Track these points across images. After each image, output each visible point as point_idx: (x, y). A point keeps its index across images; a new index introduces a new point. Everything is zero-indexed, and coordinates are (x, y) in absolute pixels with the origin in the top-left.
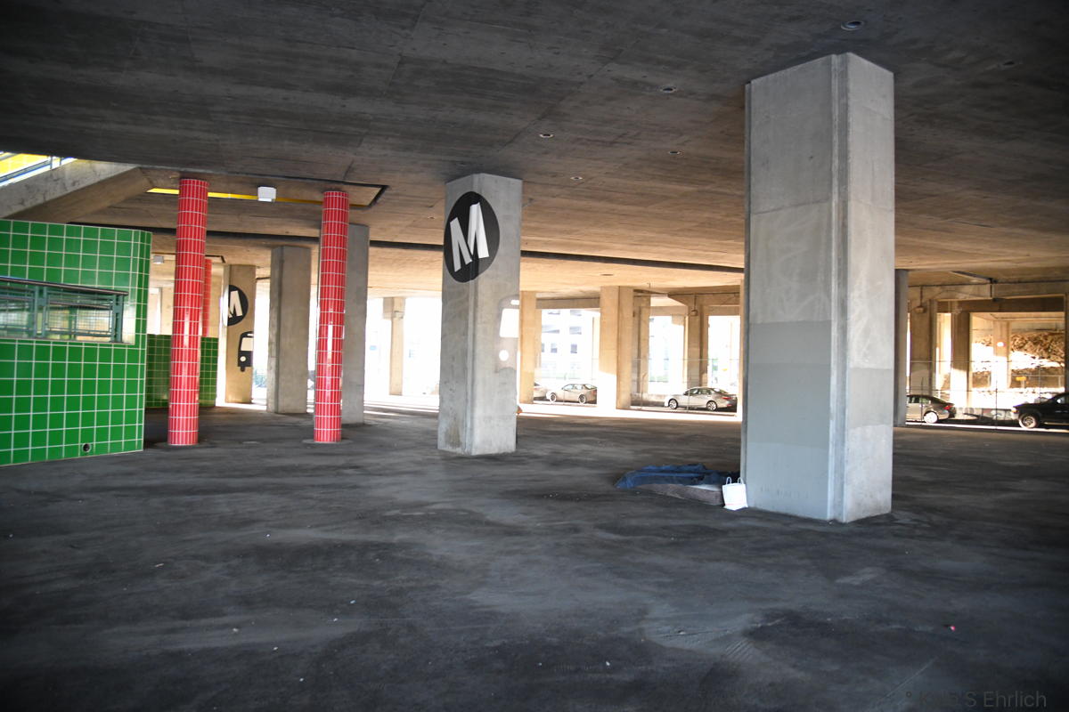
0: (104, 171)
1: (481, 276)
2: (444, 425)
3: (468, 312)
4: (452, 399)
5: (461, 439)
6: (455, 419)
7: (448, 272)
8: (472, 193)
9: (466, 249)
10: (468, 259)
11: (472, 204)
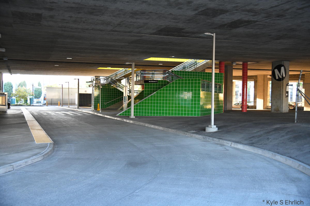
1: (284, 80)
2: (273, 108)
3: (281, 87)
4: (276, 103)
5: (280, 110)
6: (277, 106)
7: (274, 79)
8: (281, 65)
9: (280, 75)
10: (281, 77)
11: (282, 67)
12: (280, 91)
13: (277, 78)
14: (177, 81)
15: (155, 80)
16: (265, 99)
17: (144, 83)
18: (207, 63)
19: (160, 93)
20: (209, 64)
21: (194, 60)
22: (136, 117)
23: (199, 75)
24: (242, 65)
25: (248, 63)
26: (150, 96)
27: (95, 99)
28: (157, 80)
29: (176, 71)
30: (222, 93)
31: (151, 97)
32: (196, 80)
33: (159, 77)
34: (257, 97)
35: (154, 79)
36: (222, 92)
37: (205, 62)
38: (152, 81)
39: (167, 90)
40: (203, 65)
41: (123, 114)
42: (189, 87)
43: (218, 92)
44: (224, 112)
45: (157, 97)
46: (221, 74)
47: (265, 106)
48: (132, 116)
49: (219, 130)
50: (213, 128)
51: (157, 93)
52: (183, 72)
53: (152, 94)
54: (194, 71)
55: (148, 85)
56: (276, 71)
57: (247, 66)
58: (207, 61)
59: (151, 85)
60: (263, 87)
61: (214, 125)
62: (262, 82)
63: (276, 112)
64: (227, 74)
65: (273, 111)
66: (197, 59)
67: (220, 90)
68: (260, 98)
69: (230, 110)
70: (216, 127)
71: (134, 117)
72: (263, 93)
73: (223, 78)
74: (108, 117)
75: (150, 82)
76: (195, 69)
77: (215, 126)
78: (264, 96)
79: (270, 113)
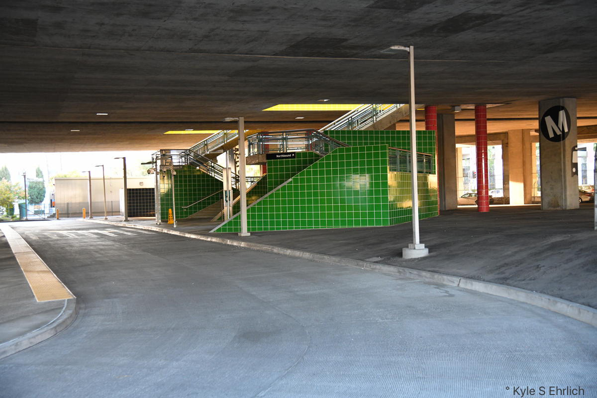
2: (546, 200)
3: (560, 153)
4: (552, 189)
5: (560, 204)
6: (554, 196)
7: (544, 138)
8: (559, 106)
9: (558, 129)
10: (559, 133)
11: (560, 111)
12: (560, 162)
13: (551, 135)
14: (336, 152)
15: (289, 153)
16: (528, 183)
17: (265, 161)
18: (398, 111)
19: (302, 181)
20: (404, 113)
21: (370, 105)
22: (252, 234)
23: (382, 138)
24: (474, 112)
25: (487, 107)
26: (280, 186)
27: (162, 200)
28: (294, 153)
29: (333, 131)
30: (435, 174)
31: (284, 188)
32: (376, 148)
33: (297, 145)
34: (510, 179)
35: (288, 151)
36: (435, 171)
37: (395, 109)
38: (282, 156)
39: (315, 173)
40: (392, 116)
41: (224, 229)
42: (362, 163)
43: (425, 171)
44: (440, 214)
45: (296, 188)
46: (430, 133)
47: (528, 197)
48: (245, 233)
49: (432, 254)
50: (418, 250)
51: (296, 181)
52: (349, 132)
53: (285, 184)
54: (371, 129)
55: (276, 164)
56: (549, 120)
57: (486, 112)
58: (398, 107)
59: (281, 163)
60: (522, 158)
61: (421, 242)
62: (519, 145)
63: (552, 209)
64: (443, 133)
65: (545, 207)
66: (376, 103)
67: (430, 168)
68: (516, 180)
69: (453, 208)
70: (425, 247)
71: (249, 234)
72: (521, 170)
73: (435, 141)
74: (193, 236)
75: (279, 156)
76: (374, 126)
77: (423, 245)
78: (524, 176)
79: (539, 211)
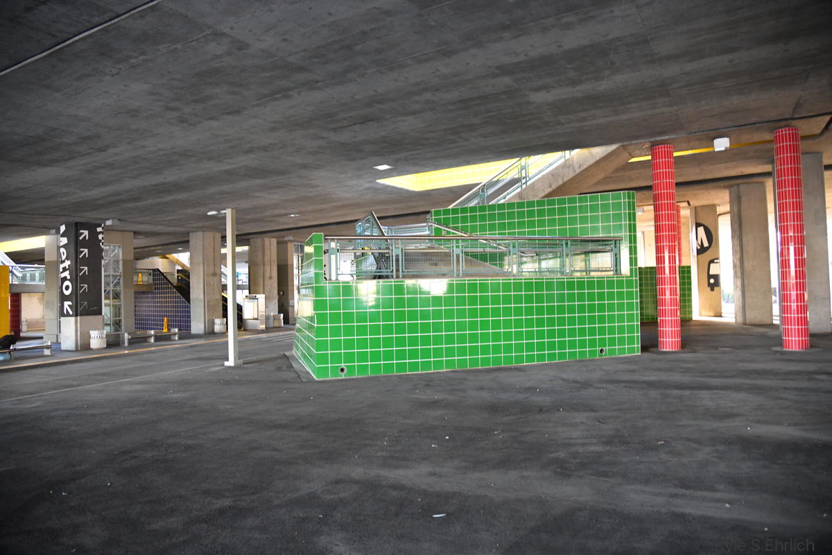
0: (597, 153)
